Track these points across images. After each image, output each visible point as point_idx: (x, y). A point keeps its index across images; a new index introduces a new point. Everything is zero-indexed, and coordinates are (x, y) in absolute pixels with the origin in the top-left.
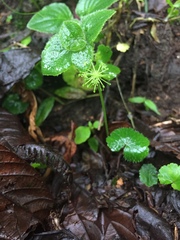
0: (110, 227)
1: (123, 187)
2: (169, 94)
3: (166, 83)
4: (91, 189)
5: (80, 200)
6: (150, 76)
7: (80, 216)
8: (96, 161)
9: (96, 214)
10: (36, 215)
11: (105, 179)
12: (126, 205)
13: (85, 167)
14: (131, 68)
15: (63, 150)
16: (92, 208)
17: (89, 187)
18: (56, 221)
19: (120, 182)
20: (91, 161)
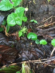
0: (31, 54)
1: (32, 45)
2: (40, 17)
3: (39, 15)
4: (25, 46)
5: (23, 49)
6: (34, 13)
7: (24, 53)
8: (24, 39)
9: (28, 52)
10: (15, 55)
11: (28, 43)
12: (33, 49)
13: (22, 41)
14: (29, 12)
15: (16, 37)
16: (27, 50)
17: (24, 46)
18: (20, 55)
19: (31, 44)
20: (23, 39)
